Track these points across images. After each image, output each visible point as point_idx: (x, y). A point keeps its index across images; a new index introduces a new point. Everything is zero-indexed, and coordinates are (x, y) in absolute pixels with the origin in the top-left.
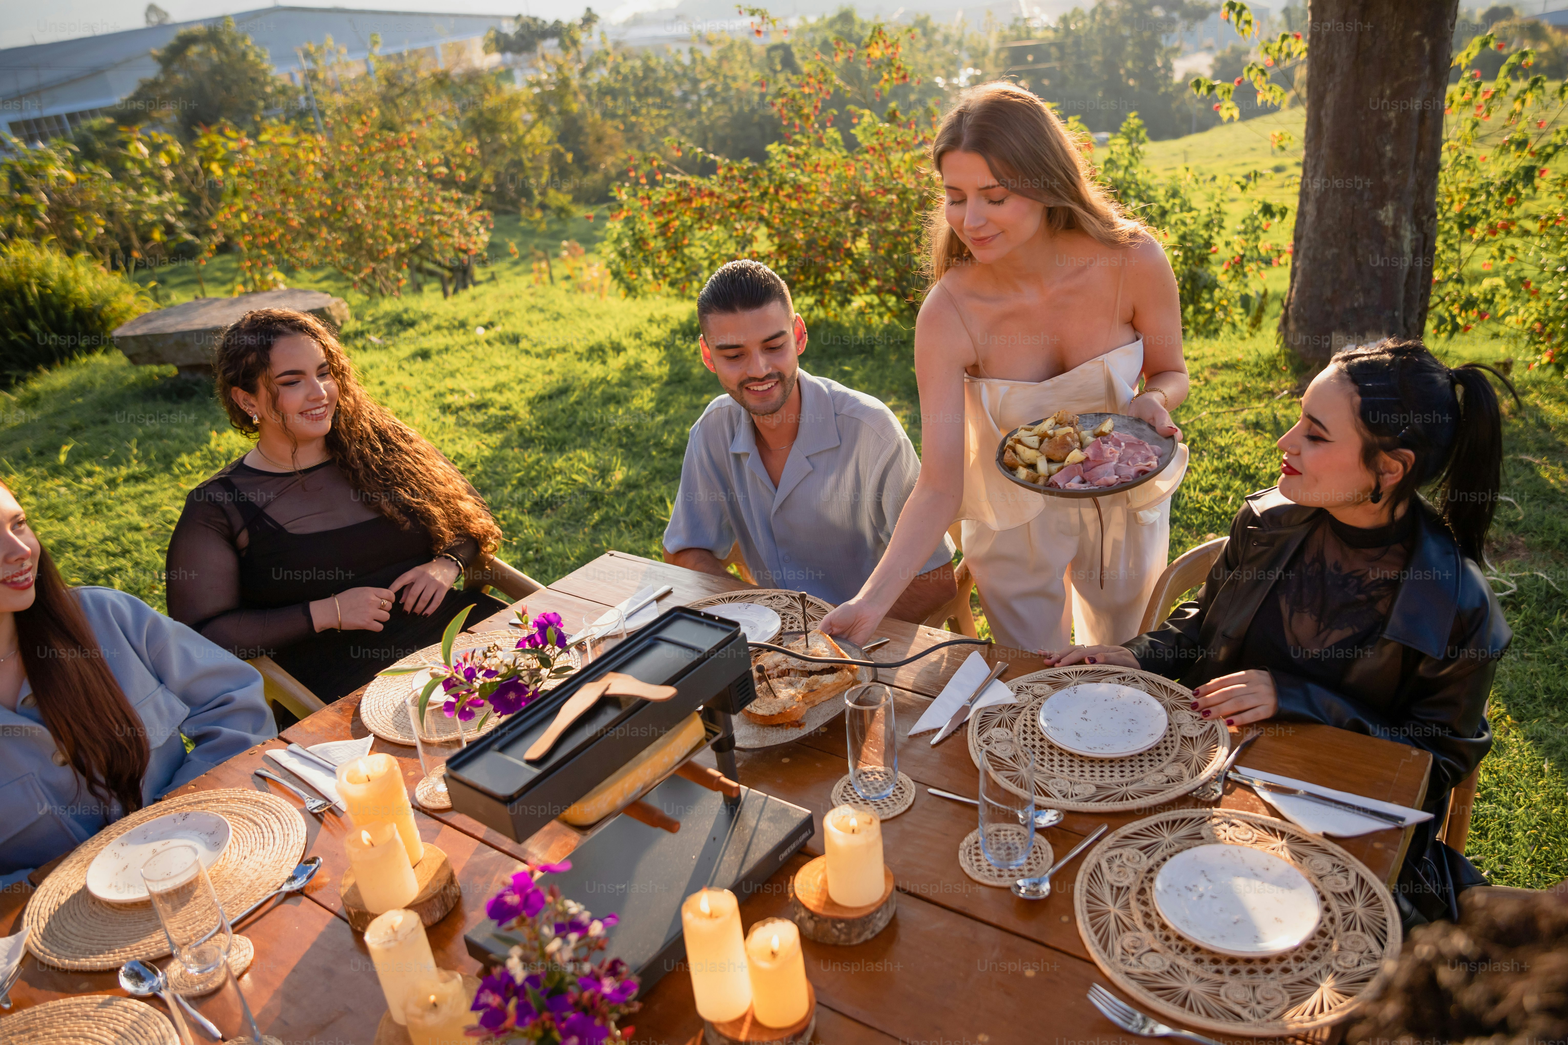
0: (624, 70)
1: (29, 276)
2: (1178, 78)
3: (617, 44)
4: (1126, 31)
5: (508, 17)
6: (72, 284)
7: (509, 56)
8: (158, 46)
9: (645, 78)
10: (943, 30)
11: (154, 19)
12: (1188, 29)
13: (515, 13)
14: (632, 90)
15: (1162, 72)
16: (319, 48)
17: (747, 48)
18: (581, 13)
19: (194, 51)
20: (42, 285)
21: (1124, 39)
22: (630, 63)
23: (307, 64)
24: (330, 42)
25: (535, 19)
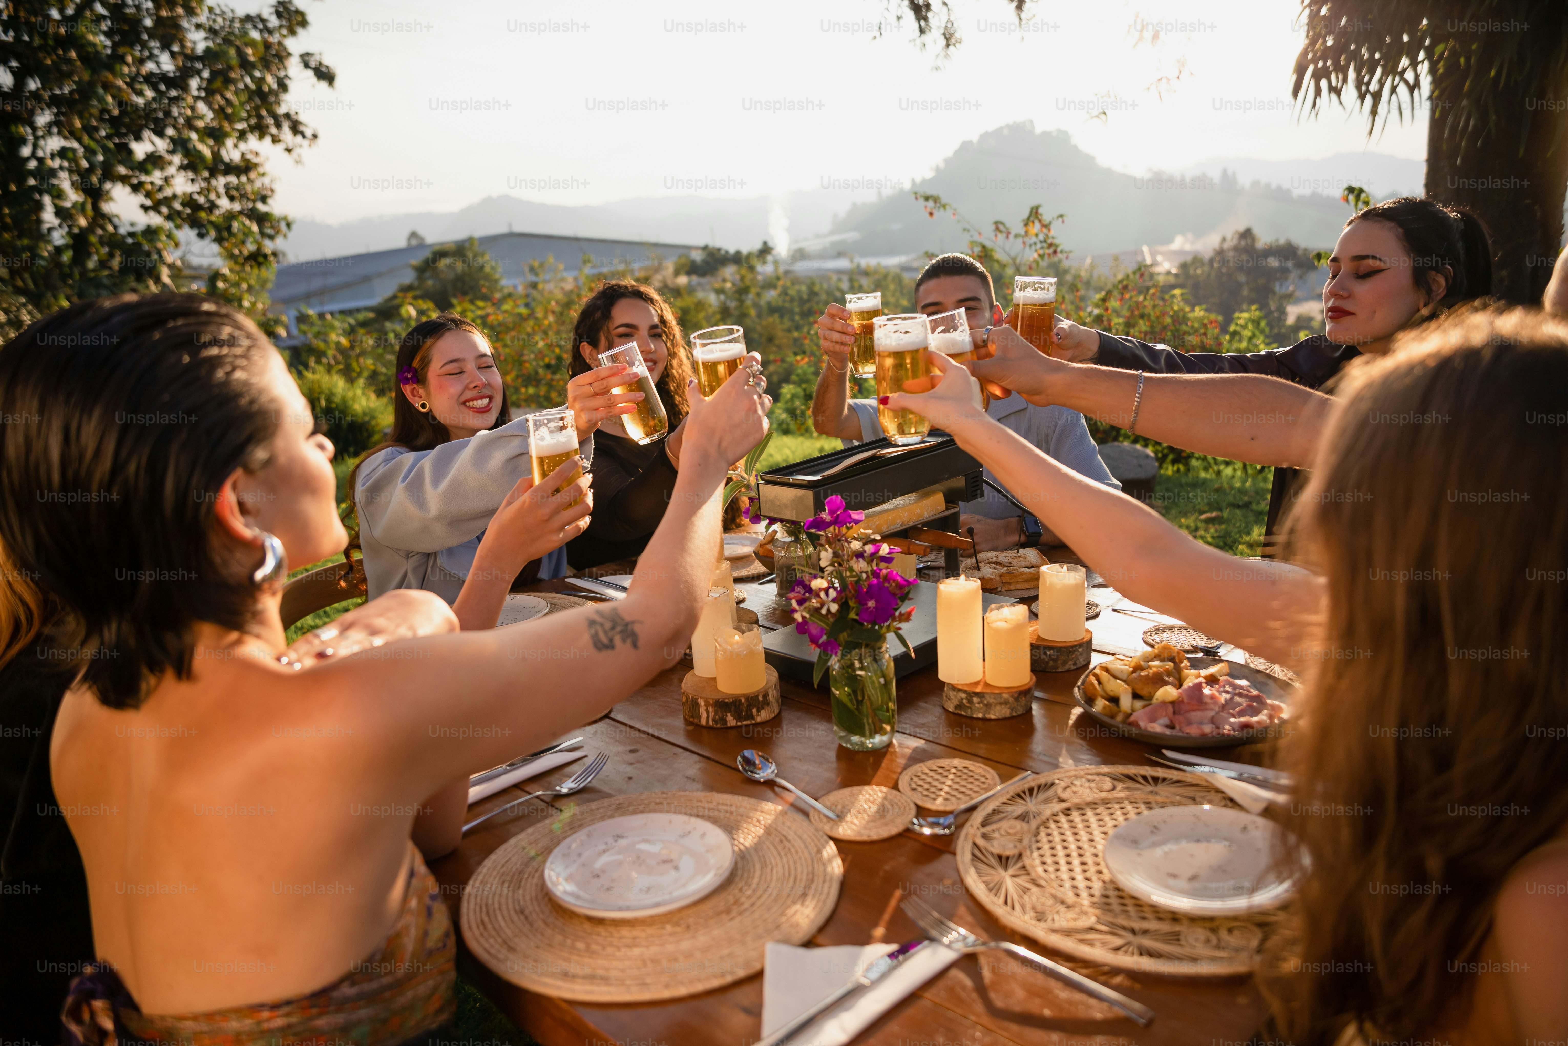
0: (792, 292)
1: (320, 393)
2: (1291, 320)
3: (787, 272)
4: (1242, 278)
5: (697, 248)
6: (351, 403)
7: (695, 279)
8: (416, 261)
9: (809, 300)
10: (1073, 272)
11: (414, 242)
12: (1301, 277)
13: (702, 243)
14: (797, 310)
15: (1276, 315)
16: (542, 265)
17: (898, 279)
18: (757, 246)
19: (444, 262)
20: (329, 400)
21: (1240, 285)
22: (797, 287)
23: (532, 278)
24: (551, 260)
25: (719, 250)
